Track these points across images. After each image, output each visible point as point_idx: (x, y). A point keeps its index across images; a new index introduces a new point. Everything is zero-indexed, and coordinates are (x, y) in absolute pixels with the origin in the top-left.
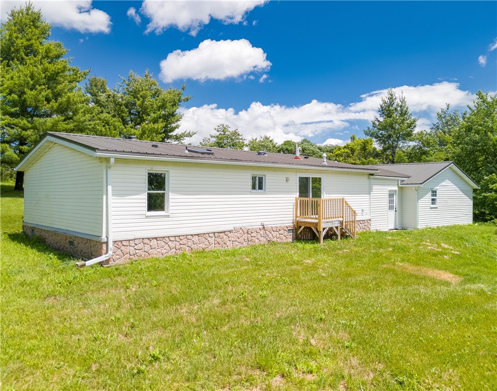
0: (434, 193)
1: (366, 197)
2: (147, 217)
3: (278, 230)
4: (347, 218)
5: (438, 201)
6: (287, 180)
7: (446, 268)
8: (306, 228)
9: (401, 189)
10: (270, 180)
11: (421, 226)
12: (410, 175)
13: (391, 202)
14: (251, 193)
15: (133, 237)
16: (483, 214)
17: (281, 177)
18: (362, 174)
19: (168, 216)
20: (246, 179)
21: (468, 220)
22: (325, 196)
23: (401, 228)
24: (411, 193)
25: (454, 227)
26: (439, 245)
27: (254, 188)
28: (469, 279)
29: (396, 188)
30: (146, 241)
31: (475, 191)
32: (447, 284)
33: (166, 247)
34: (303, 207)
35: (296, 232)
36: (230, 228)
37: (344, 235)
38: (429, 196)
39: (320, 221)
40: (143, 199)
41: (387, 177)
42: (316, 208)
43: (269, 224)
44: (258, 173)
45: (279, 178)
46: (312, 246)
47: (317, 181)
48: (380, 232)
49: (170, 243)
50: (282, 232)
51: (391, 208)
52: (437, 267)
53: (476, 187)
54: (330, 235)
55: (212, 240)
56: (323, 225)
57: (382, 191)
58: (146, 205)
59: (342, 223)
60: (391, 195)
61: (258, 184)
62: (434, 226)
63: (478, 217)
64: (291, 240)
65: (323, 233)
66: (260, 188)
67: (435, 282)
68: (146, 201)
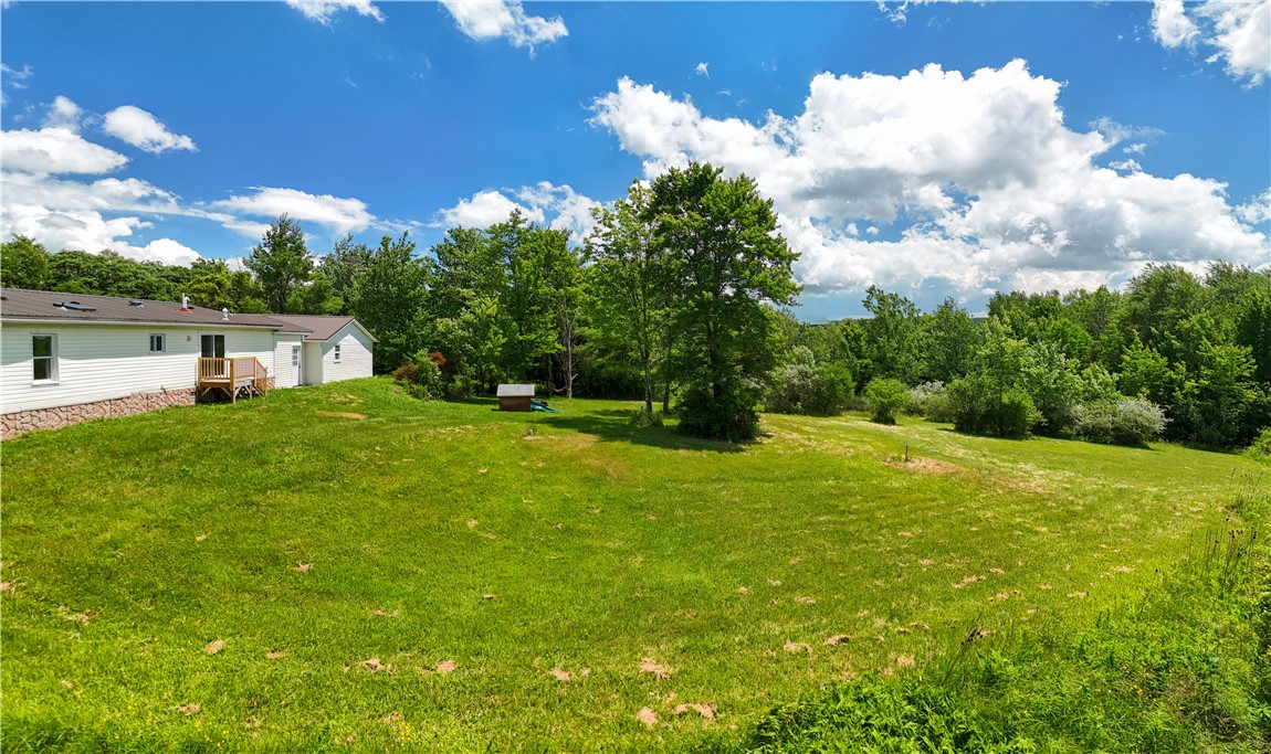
0: (338, 348)
1: (270, 353)
2: (34, 386)
3: (179, 393)
4: (260, 376)
5: (341, 355)
6: (189, 339)
7: (354, 411)
8: (212, 389)
9: (304, 344)
10: (170, 338)
11: (326, 381)
12: (313, 329)
13: (295, 357)
14: (150, 355)
15: (19, 410)
16: (383, 366)
17: (182, 335)
18: (267, 330)
19: (57, 385)
20: (144, 339)
21: (369, 373)
22: (228, 355)
23: (305, 384)
24: (315, 349)
25: (356, 380)
26: (346, 397)
27: (152, 349)
28: (371, 416)
29: (299, 344)
30: (34, 413)
31: (375, 344)
32: (358, 420)
33: (57, 418)
34: (204, 367)
35: (200, 394)
36: (128, 394)
37: (254, 395)
38: (333, 350)
39: (232, 381)
40: (29, 365)
41: (291, 333)
42: (220, 368)
43: (169, 388)
44: (157, 333)
45: (180, 336)
46: (224, 406)
47: (220, 339)
48: (286, 390)
49: (61, 414)
50: (184, 394)
51: (295, 364)
52: (347, 411)
53: (375, 340)
54: (243, 394)
55: (107, 408)
56: (235, 385)
57: (285, 348)
58: (32, 373)
59: (253, 381)
60: (295, 351)
61: (157, 345)
62: (338, 380)
63: (379, 369)
64: (193, 403)
65: (236, 392)
66: (159, 348)
67: (348, 419)
68: (32, 368)
